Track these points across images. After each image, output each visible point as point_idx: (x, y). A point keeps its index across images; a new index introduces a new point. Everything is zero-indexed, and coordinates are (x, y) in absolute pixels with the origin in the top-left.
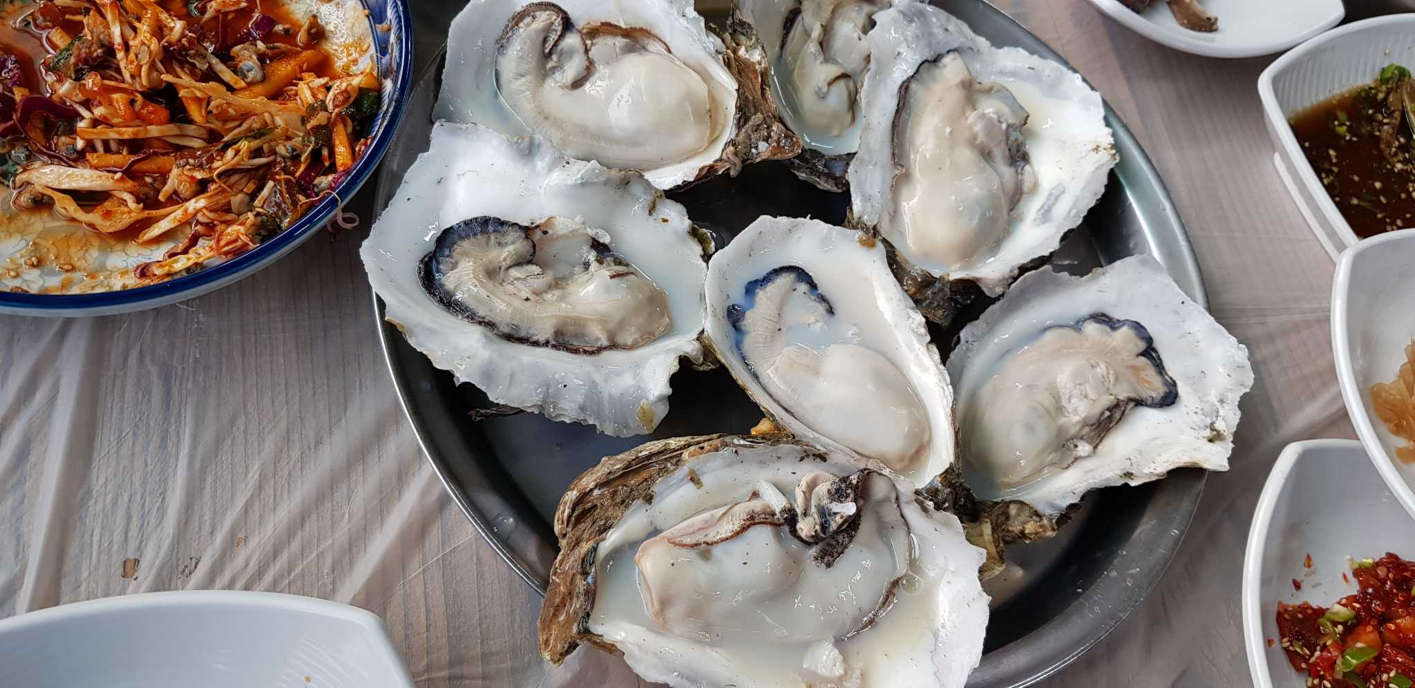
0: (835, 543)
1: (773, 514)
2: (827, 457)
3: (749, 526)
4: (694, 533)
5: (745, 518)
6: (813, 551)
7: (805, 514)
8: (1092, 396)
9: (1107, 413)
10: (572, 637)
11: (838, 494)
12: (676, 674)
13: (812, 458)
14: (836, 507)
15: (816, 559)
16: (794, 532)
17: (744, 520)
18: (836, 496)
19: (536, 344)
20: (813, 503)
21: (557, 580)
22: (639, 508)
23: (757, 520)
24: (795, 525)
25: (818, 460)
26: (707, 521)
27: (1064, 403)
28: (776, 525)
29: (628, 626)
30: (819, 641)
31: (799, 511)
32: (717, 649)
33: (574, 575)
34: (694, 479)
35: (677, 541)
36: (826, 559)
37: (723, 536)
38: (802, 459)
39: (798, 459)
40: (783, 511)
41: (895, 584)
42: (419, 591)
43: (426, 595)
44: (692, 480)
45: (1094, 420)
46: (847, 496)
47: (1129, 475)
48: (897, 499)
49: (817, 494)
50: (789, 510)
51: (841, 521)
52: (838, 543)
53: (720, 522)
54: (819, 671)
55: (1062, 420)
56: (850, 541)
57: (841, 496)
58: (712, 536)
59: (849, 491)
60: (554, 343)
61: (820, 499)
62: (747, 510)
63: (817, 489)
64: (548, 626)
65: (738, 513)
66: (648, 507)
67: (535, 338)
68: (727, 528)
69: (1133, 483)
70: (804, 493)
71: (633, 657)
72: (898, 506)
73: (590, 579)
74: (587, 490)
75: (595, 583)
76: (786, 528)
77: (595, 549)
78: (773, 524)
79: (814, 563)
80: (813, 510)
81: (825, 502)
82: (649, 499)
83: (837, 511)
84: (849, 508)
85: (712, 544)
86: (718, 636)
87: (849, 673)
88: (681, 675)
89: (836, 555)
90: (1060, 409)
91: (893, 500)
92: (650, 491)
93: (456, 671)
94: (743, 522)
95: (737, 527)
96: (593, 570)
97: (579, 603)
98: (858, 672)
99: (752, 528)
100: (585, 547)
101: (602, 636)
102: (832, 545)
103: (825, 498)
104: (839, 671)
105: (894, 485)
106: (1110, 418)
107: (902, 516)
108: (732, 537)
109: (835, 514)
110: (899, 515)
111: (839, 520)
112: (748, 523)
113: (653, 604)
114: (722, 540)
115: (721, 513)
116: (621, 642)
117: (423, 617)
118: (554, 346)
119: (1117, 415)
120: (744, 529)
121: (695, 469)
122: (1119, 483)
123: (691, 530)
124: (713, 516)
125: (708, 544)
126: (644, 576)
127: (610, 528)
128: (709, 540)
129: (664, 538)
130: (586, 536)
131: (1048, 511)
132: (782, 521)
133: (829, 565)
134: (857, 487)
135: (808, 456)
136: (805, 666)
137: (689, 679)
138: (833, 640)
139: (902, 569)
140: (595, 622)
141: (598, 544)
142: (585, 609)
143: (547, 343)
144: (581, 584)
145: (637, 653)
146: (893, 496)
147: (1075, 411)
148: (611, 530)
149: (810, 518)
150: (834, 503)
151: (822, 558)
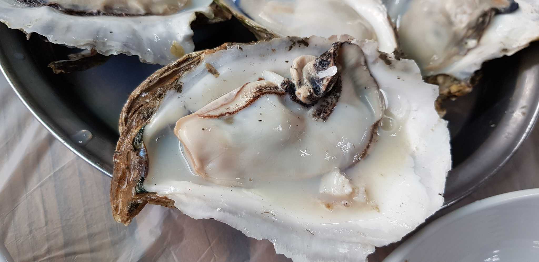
0: (326, 104)
1: (277, 88)
2: (309, 41)
3: (259, 96)
4: (218, 108)
5: (255, 91)
6: (311, 111)
7: (300, 84)
8: (469, 11)
9: (481, 19)
10: (133, 199)
11: (322, 65)
12: (218, 209)
13: (297, 45)
14: (322, 74)
15: (314, 115)
16: (294, 98)
17: (255, 93)
18: (320, 67)
19: (91, 14)
20: (305, 76)
21: (118, 161)
22: (171, 96)
23: (264, 91)
24: (294, 92)
25: (302, 45)
26: (227, 99)
27: (453, 19)
28: (280, 95)
29: (176, 183)
30: (328, 172)
31: (295, 82)
32: (252, 190)
33: (128, 153)
34: (212, 71)
35: (206, 115)
36: (322, 116)
37: (241, 106)
38: (291, 48)
39: (288, 49)
40: (284, 83)
41: (376, 126)
42: (38, 199)
43: (43, 202)
44: (210, 71)
45: (473, 25)
46: (329, 63)
47: (505, 50)
48: (366, 62)
49: (307, 70)
50: (287, 82)
51: (328, 82)
52: (328, 103)
53: (238, 98)
54: (333, 193)
55: (455, 29)
56: (337, 101)
57: (325, 65)
58: (232, 108)
59: (329, 59)
60: (104, 12)
61: (309, 73)
62: (256, 86)
63: (305, 67)
64: (116, 196)
65: (249, 89)
66: (179, 95)
67: (90, 11)
68: (242, 100)
69: (510, 54)
70: (296, 69)
71: (181, 203)
72: (367, 68)
73: (142, 154)
74: (135, 97)
75: (147, 155)
76: (288, 97)
77: (142, 131)
78: (277, 93)
79: (313, 119)
80: (305, 80)
81: (313, 74)
82: (179, 89)
83: (323, 77)
84: (332, 71)
85: (233, 113)
86: (250, 180)
87: (356, 190)
88: (223, 210)
89: (328, 111)
90: (450, 23)
91: (363, 63)
92: (179, 83)
93: (69, 249)
94: (254, 94)
95: (250, 97)
96: (142, 146)
97: (136, 173)
98: (362, 189)
99: (261, 96)
100: (135, 132)
101: (155, 193)
102: (324, 106)
103: (313, 70)
104: (348, 190)
105: (362, 51)
106: (483, 22)
107: (371, 75)
108: (247, 105)
109: (322, 79)
110: (369, 75)
111: (326, 83)
112: (258, 94)
113: (194, 163)
114: (240, 109)
115: (236, 92)
116: (171, 194)
117: (42, 217)
118: (104, 14)
119: (487, 19)
120: (255, 98)
121: (211, 63)
122: (501, 55)
123: (216, 107)
124: (231, 95)
125: (230, 113)
126: (185, 146)
127: (152, 114)
128: (231, 110)
129: (195, 115)
130: (134, 124)
131: (463, 77)
132: (284, 91)
133: (325, 119)
134: (334, 54)
135: (294, 44)
136: (321, 192)
137: (230, 212)
138: (339, 170)
139: (378, 115)
140: (150, 183)
141: (144, 127)
142: (140, 176)
143: (98, 13)
144: (134, 159)
145: (184, 199)
146: (362, 60)
147: (461, 22)
148: (154, 116)
149: (304, 86)
150: (320, 72)
151: (319, 115)
